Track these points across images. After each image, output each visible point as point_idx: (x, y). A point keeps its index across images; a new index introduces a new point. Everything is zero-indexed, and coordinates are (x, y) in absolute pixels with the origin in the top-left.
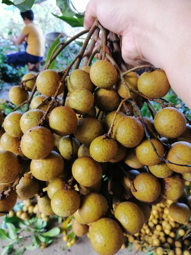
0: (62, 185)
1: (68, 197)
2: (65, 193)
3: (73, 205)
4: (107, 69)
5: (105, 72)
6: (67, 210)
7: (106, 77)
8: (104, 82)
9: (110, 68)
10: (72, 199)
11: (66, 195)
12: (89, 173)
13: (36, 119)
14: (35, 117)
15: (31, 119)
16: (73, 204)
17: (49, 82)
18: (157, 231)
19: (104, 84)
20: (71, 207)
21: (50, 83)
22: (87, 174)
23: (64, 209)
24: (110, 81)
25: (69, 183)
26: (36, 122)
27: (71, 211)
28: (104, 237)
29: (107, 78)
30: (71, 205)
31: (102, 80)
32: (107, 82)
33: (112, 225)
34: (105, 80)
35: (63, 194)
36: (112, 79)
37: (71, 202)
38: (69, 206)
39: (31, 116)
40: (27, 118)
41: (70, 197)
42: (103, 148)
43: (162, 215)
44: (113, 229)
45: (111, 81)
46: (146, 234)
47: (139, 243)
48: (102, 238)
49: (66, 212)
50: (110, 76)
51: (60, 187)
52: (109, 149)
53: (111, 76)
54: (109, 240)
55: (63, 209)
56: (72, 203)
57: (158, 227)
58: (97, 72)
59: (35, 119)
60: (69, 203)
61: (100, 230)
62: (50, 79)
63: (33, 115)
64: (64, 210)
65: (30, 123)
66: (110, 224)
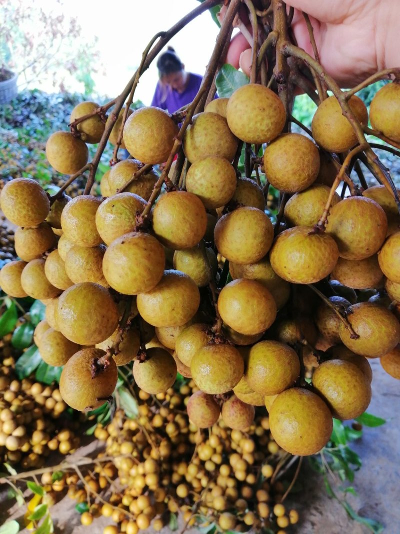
0: (202, 339)
1: (222, 359)
2: (214, 352)
3: (234, 372)
4: (261, 101)
5: (257, 106)
6: (225, 382)
7: (260, 118)
8: (256, 129)
9: (268, 98)
10: (229, 361)
11: (218, 356)
12: (253, 311)
13: (128, 214)
14: (127, 211)
15: (119, 215)
16: (233, 370)
17: (154, 137)
18: (223, 477)
19: (258, 134)
20: (231, 376)
21: (156, 139)
22: (251, 313)
23: (220, 382)
24: (270, 125)
25: (216, 332)
26: (128, 220)
27: (232, 382)
28: (298, 422)
29: (263, 119)
30: (230, 372)
31: (251, 125)
32: (264, 128)
33: (313, 403)
34: (259, 124)
35: (212, 356)
36: (273, 120)
37: (229, 367)
38: (228, 375)
39: (120, 208)
40: (111, 212)
41: (226, 359)
42: (312, 253)
43: (230, 443)
44: (315, 409)
45: (272, 123)
46: (203, 488)
47: (190, 511)
48: (295, 424)
49: (224, 385)
50: (269, 113)
51: (200, 342)
52: (324, 255)
53: (271, 114)
54: (309, 428)
55: (217, 382)
56: (231, 369)
57: (224, 470)
58: (241, 110)
59: (126, 214)
60: (226, 369)
61: (290, 411)
62: (157, 130)
63: (123, 206)
64: (220, 384)
65: (117, 223)
66: (309, 399)
